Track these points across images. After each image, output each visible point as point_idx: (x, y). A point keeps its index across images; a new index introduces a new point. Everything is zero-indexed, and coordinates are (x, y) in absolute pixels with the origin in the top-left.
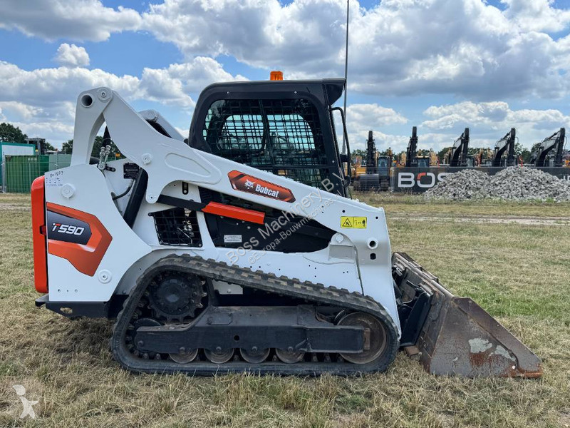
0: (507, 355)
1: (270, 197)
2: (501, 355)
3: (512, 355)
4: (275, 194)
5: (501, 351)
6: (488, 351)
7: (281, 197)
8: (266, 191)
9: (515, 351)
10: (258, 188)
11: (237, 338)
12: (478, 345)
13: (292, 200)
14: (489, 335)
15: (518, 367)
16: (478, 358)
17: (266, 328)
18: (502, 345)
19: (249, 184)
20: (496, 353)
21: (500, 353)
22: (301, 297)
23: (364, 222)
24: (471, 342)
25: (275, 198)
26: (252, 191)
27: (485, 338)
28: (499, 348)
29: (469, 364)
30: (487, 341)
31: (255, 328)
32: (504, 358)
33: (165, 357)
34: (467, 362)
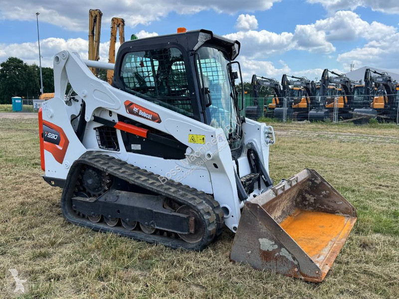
0: (290, 258)
1: (147, 118)
2: (285, 257)
3: (294, 258)
4: (150, 117)
5: (285, 253)
6: (274, 251)
7: (153, 119)
8: (144, 114)
9: (297, 255)
10: (141, 113)
11: (119, 211)
12: (266, 244)
13: (159, 122)
14: (275, 237)
15: (299, 270)
16: (267, 255)
17: (133, 208)
18: (286, 249)
19: (135, 109)
20: (281, 254)
21: (284, 254)
22: (149, 189)
23: (203, 139)
24: (260, 240)
25: (149, 119)
26: (137, 114)
27: (271, 239)
28: (283, 250)
29: (259, 259)
30: (274, 243)
31: (127, 206)
32: (287, 259)
33: (84, 216)
34: (258, 256)
